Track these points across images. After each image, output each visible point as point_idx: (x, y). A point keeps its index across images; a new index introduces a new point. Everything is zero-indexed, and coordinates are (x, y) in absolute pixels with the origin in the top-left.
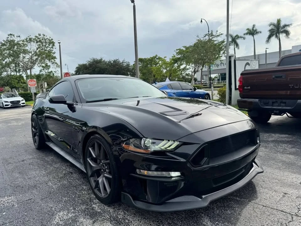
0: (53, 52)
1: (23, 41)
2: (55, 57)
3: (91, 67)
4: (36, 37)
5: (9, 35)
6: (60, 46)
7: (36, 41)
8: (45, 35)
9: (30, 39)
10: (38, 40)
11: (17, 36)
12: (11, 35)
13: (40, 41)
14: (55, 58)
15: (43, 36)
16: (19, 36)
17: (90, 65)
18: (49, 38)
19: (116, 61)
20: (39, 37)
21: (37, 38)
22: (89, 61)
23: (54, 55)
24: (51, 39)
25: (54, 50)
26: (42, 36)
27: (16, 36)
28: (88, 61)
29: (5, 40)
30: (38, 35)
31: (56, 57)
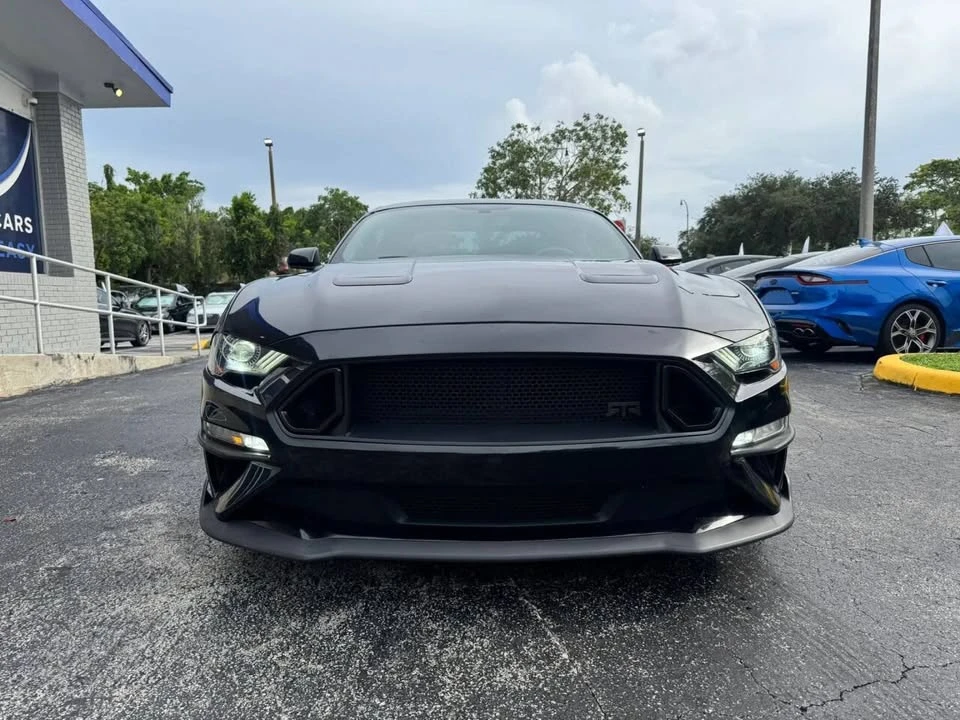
0: (620, 163)
1: (546, 140)
2: (624, 178)
3: (748, 204)
4: (578, 124)
5: (513, 129)
6: (642, 143)
7: (577, 135)
8: (602, 117)
9: (562, 133)
10: (582, 134)
11: (532, 129)
12: (519, 126)
13: (587, 136)
14: (624, 181)
15: (596, 120)
16: (538, 129)
17: (746, 197)
18: (610, 123)
19: (842, 177)
20: (587, 124)
21: (579, 128)
22: (746, 187)
23: (623, 173)
24: (616, 125)
25: (623, 159)
26: (593, 119)
27: (529, 130)
28: (740, 187)
29: (502, 142)
30: (581, 120)
31: (627, 179)
